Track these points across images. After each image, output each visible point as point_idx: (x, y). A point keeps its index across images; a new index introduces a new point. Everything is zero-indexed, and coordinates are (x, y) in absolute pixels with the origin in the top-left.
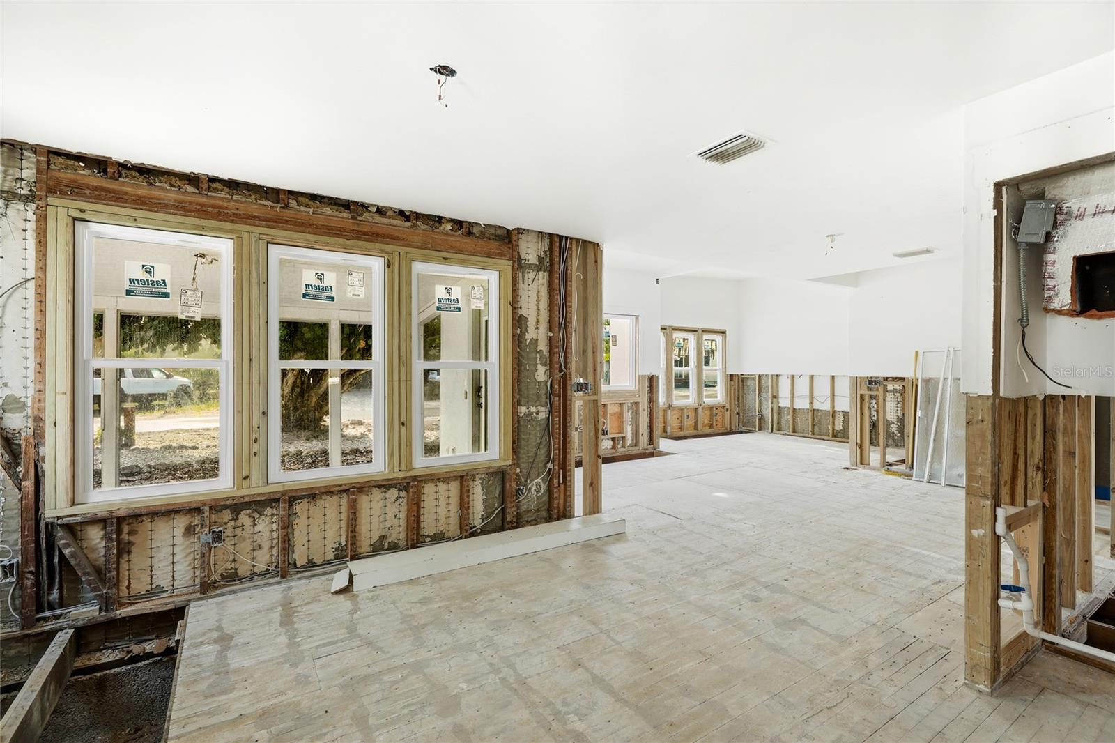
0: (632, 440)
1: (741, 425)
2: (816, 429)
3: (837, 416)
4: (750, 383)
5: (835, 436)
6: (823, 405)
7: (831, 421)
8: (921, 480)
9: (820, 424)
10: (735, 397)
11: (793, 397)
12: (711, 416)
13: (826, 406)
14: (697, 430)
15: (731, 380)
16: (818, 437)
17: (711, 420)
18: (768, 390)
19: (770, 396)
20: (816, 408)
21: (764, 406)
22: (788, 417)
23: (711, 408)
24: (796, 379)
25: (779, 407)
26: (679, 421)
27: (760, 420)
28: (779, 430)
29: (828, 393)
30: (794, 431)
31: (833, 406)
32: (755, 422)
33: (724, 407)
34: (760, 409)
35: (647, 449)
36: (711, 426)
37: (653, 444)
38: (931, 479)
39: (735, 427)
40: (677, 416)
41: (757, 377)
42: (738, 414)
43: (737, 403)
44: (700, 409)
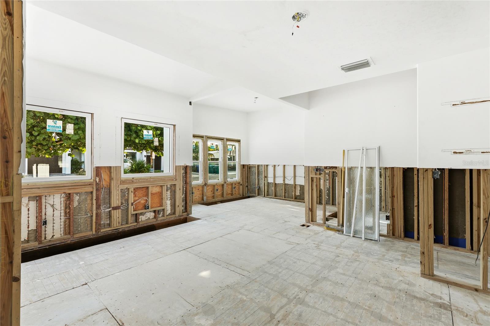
0: (171, 210)
1: (249, 193)
2: (286, 195)
3: (297, 187)
4: (253, 169)
5: (296, 198)
6: (290, 181)
7: (294, 190)
8: (349, 235)
9: (288, 192)
10: (245, 177)
11: (275, 177)
12: (232, 188)
13: (291, 182)
14: (224, 197)
15: (243, 168)
16: (287, 199)
17: (232, 191)
18: (262, 173)
19: (263, 176)
20: (287, 183)
21: (260, 182)
22: (273, 188)
23: (232, 184)
24: (276, 167)
25: (268, 182)
26: (212, 193)
27: (258, 190)
28: (268, 196)
29: (293, 175)
30: (275, 196)
31: (295, 182)
32: (256, 191)
33: (239, 183)
34: (258, 184)
35: (182, 216)
36: (232, 194)
37: (187, 212)
38: (355, 235)
39: (246, 194)
40: (211, 189)
41: (257, 166)
42: (247, 186)
43: (246, 180)
44: (225, 185)
